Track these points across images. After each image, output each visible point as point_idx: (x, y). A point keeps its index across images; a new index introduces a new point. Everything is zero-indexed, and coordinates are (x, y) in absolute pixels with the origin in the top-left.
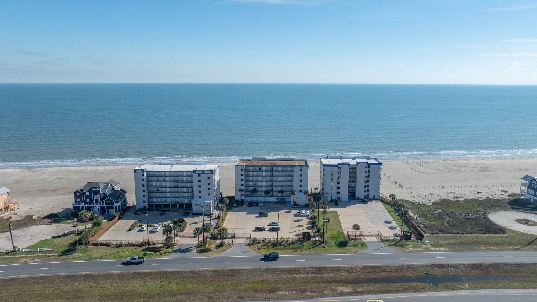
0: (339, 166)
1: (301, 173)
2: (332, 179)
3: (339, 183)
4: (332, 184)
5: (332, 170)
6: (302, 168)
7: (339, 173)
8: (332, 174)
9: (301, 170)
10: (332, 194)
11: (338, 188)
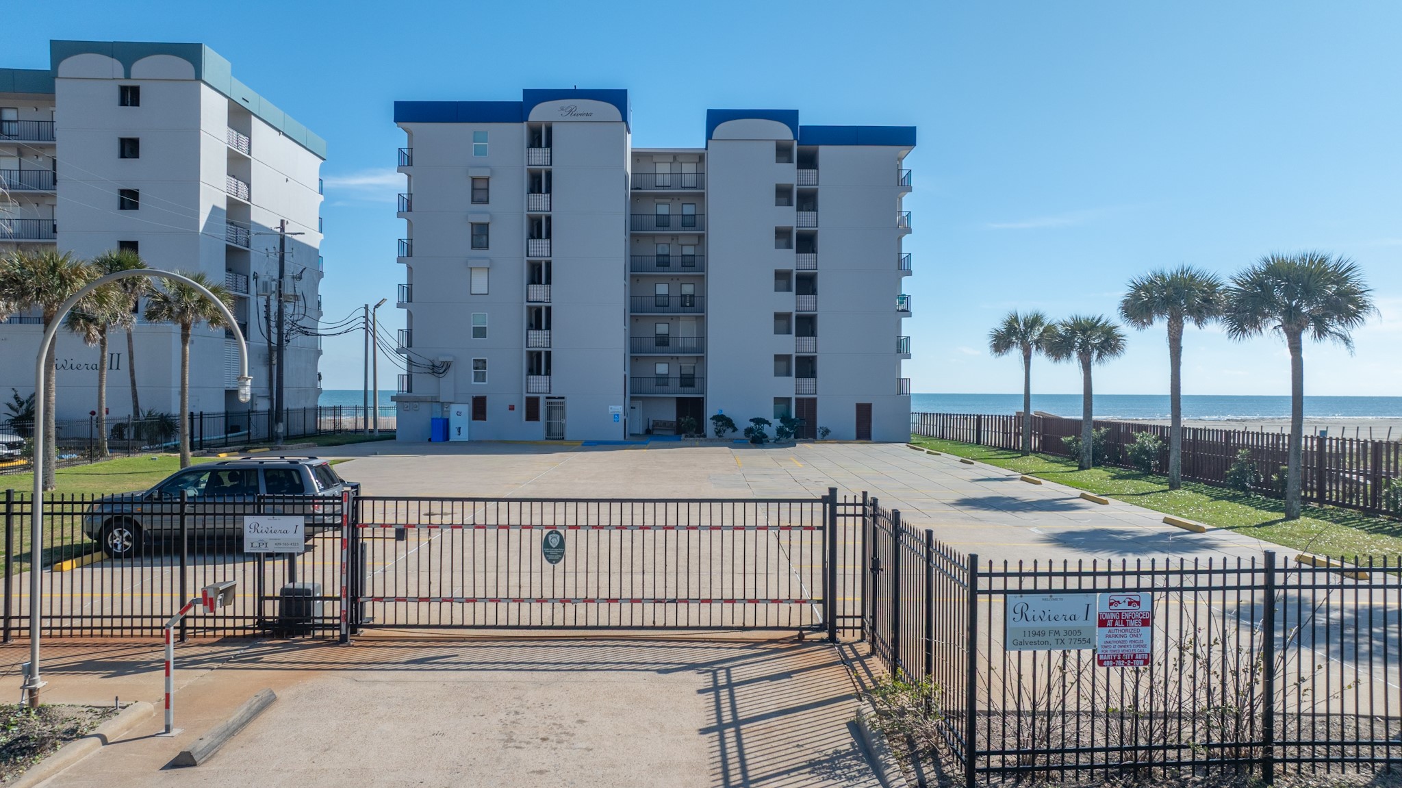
0: (539, 114)
1: (130, 122)
2: (480, 235)
3: (539, 273)
4: (479, 283)
5: (480, 152)
6: (142, 69)
7: (539, 182)
8: (480, 191)
9: (130, 96)
10: (480, 377)
11: (539, 318)
